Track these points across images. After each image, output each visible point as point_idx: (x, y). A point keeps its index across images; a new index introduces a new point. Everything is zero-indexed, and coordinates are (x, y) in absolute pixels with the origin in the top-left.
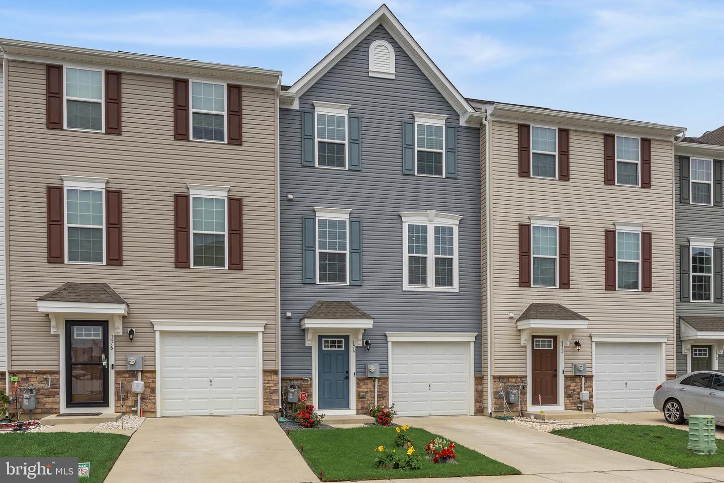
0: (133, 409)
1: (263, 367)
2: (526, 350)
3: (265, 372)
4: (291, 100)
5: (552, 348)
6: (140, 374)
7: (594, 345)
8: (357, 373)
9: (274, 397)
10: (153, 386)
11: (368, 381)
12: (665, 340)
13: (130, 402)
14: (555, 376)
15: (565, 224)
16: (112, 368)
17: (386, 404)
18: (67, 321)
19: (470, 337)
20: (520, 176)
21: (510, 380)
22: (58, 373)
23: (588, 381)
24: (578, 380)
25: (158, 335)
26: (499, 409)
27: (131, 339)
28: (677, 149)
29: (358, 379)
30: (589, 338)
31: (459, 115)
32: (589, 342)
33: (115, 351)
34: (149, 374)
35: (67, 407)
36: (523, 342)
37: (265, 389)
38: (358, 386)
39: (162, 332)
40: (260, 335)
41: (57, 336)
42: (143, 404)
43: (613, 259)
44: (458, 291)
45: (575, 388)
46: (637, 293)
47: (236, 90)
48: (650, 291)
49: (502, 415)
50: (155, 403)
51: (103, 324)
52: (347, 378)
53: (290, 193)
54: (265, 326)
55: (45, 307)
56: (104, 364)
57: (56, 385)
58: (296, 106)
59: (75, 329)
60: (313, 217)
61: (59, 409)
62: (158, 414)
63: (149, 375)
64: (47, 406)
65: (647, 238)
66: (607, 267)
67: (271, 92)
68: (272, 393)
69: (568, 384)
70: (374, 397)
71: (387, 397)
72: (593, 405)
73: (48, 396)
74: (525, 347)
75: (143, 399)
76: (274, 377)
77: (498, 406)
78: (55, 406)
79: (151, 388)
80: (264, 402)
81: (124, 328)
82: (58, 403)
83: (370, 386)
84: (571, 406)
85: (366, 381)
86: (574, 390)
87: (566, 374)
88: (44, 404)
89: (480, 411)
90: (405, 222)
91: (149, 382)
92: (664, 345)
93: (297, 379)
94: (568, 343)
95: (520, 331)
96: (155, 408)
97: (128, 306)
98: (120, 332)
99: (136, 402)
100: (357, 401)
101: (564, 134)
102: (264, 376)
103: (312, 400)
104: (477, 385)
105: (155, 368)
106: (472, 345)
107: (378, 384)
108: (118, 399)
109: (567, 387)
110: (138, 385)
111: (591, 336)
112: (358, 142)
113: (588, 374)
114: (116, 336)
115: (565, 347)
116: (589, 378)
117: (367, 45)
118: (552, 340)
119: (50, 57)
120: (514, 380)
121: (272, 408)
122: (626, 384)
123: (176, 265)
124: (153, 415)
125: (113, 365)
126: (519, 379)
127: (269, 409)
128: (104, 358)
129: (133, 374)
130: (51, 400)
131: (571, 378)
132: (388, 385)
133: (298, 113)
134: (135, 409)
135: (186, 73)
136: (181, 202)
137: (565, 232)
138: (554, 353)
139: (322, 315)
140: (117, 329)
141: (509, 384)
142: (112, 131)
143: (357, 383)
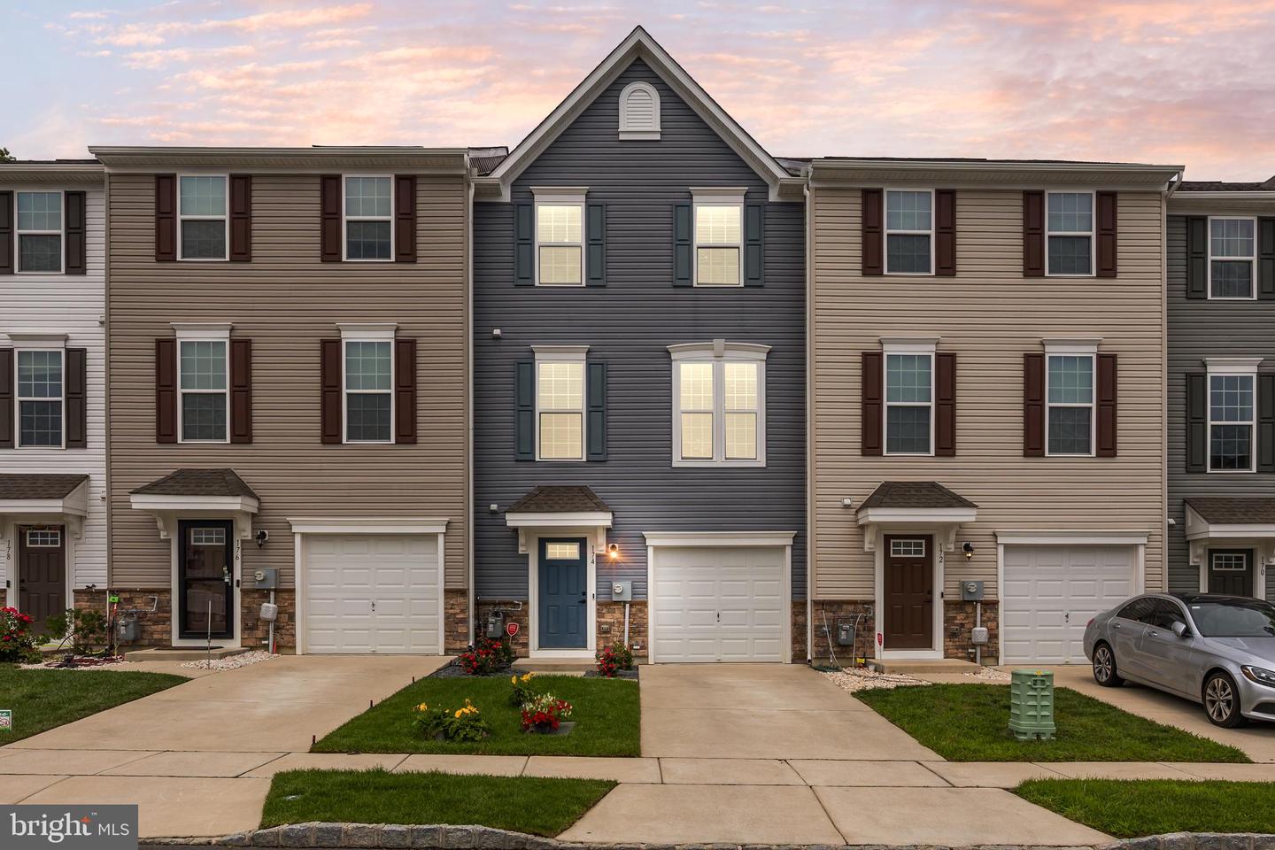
0: (263, 642)
1: (445, 586)
2: (874, 558)
3: (446, 591)
4: (495, 189)
5: (923, 556)
6: (272, 594)
7: (1001, 550)
8: (597, 595)
9: (462, 629)
10: (291, 611)
11: (615, 607)
12: (1144, 540)
13: (260, 634)
14: (930, 602)
15: (946, 348)
16: (238, 586)
17: (643, 642)
18: (181, 522)
19: (785, 539)
20: (865, 274)
21: (845, 607)
22: (169, 591)
23: (989, 611)
24: (969, 609)
25: (298, 539)
26: (822, 654)
27: (260, 545)
28: (1171, 203)
29: (598, 604)
30: (991, 538)
31: (767, 186)
32: (992, 544)
33: (242, 562)
34: (285, 594)
35: (180, 638)
36: (867, 547)
37: (447, 617)
38: (599, 614)
39: (305, 536)
40: (441, 539)
41: (168, 541)
42: (278, 636)
43: (1039, 403)
44: (764, 466)
45: (964, 622)
46: (1087, 460)
47: (407, 183)
48: (1115, 455)
49: (826, 663)
50: (294, 635)
51: (226, 524)
52: (585, 602)
53: (497, 327)
54: (448, 524)
55: (141, 502)
56: (227, 580)
57: (165, 608)
58: (506, 196)
59: (192, 532)
60: (530, 361)
61: (170, 640)
62: (299, 651)
63: (286, 596)
64: (156, 636)
65: (1108, 365)
66: (1027, 417)
67: (460, 181)
68: (457, 623)
69: (951, 614)
70: (624, 632)
71: (646, 631)
72: (997, 650)
73: (156, 623)
74: (873, 554)
75: (277, 629)
76: (461, 600)
77: (822, 650)
78: (165, 637)
79: (289, 614)
80: (445, 636)
81: (253, 529)
82: (170, 632)
83: (618, 615)
84: (955, 651)
85: (612, 607)
86: (962, 625)
87: (948, 598)
88: (152, 633)
89: (799, 657)
90: (675, 360)
91: (286, 604)
92: (1142, 550)
93: (505, 604)
94: (952, 546)
95: (862, 527)
96: (294, 642)
97: (259, 499)
98: (248, 535)
99: (268, 632)
100: (597, 637)
101: (947, 200)
102: (445, 598)
103: (528, 635)
104: (796, 616)
105: (294, 585)
106: (788, 551)
107: (630, 611)
108: (245, 628)
109: (947, 620)
110: (268, 609)
111: (995, 535)
112: (601, 242)
113: (991, 598)
114: (243, 541)
115: (946, 553)
116: (993, 605)
117: (615, 93)
118: (923, 541)
119: (159, 165)
120: (851, 608)
121: (458, 645)
122: (1067, 616)
123: (322, 440)
124: (291, 651)
125: (238, 581)
126: (860, 607)
127: (452, 647)
128: (226, 572)
129: (264, 595)
130: (159, 627)
131: (957, 604)
132: (646, 614)
133: (509, 208)
134: (267, 642)
135: (337, 166)
136: (330, 350)
137: (947, 363)
138: (927, 564)
139: (533, 507)
140: (244, 531)
141: (843, 614)
142: (239, 257)
143: (598, 609)
